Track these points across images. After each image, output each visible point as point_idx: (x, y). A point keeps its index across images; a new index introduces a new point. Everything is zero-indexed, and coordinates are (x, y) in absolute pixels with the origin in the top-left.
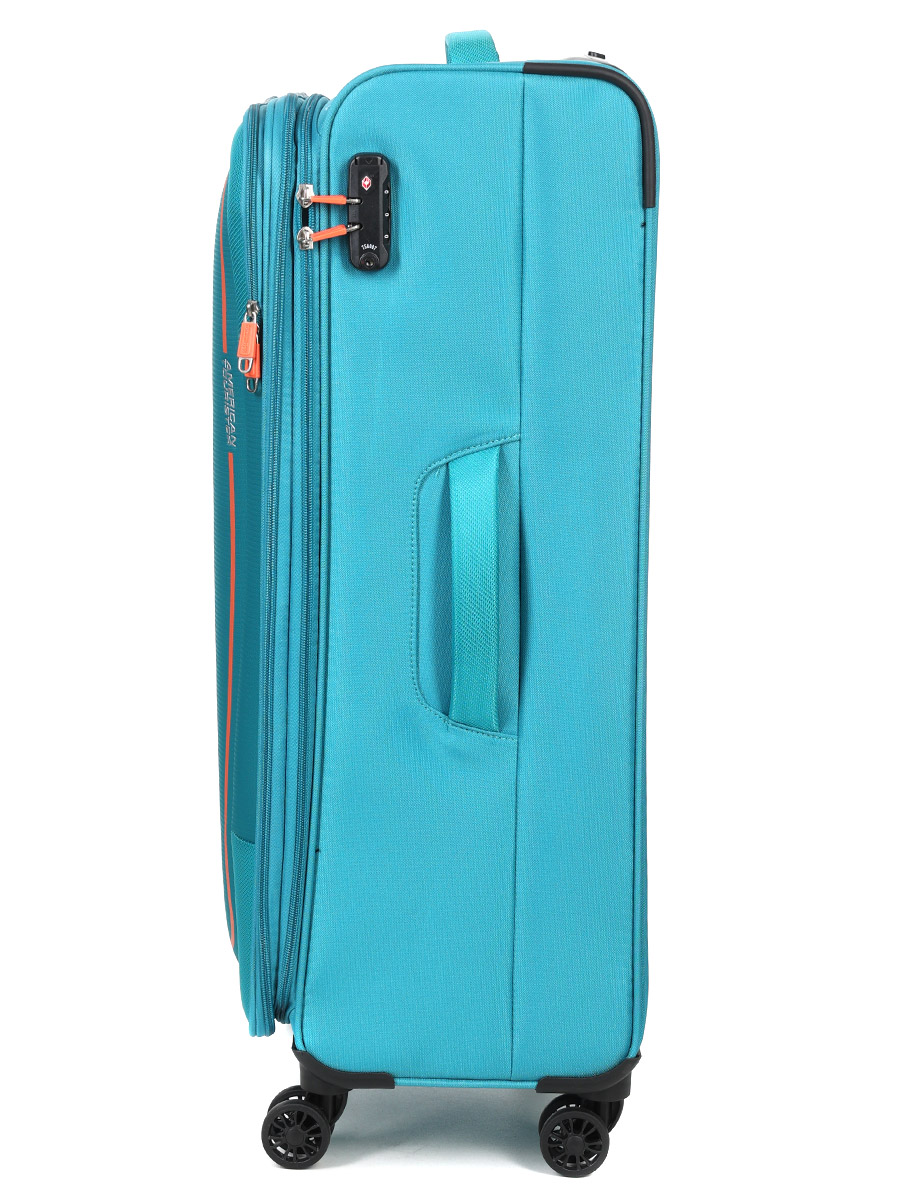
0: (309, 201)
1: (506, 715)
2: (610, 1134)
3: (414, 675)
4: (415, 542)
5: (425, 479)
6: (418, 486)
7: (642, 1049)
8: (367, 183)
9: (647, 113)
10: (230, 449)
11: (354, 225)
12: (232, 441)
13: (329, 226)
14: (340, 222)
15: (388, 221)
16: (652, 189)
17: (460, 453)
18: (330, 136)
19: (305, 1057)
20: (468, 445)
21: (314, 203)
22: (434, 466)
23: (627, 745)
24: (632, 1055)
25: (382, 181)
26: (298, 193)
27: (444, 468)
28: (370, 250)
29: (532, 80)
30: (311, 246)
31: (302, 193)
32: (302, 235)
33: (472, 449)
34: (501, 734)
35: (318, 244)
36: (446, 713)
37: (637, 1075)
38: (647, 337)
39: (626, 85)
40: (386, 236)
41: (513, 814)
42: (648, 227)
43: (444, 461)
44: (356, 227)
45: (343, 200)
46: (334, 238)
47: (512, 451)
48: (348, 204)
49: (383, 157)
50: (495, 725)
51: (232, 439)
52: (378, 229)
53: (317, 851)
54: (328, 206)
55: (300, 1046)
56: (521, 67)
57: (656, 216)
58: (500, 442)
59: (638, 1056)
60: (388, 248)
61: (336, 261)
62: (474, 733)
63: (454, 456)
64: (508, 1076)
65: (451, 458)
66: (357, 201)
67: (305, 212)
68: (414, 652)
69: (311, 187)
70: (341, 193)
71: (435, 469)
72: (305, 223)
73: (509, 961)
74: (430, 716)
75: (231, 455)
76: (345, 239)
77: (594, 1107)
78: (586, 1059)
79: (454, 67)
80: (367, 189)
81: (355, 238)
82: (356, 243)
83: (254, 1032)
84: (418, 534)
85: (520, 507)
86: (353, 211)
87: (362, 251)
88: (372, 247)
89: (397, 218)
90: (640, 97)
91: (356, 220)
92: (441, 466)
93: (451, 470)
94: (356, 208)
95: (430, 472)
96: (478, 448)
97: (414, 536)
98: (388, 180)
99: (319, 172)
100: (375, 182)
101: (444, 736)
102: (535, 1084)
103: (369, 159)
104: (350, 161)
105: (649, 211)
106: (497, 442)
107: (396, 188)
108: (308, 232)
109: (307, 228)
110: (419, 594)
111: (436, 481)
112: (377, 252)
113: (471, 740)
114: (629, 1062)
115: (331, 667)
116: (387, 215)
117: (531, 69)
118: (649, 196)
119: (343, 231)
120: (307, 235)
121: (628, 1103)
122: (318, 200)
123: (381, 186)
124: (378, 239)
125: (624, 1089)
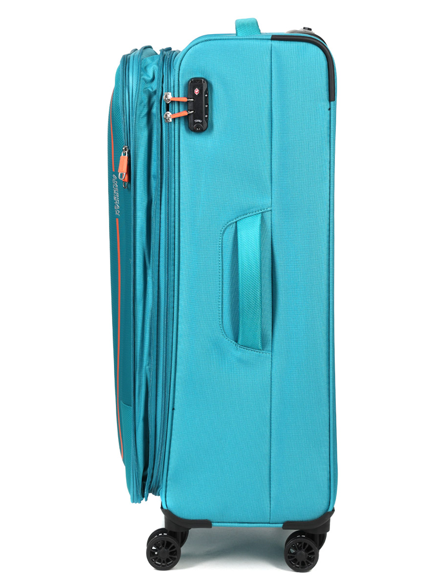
0: (169, 100)
1: (265, 343)
2: (320, 550)
3: (221, 323)
4: (220, 259)
5: (226, 229)
6: (222, 232)
7: (335, 507)
8: (197, 92)
9: (330, 57)
10: (117, 217)
11: (191, 111)
12: (118, 213)
13: (179, 112)
14: (185, 110)
15: (207, 109)
16: (333, 93)
17: (242, 217)
18: (179, 70)
19: (167, 513)
20: (245, 213)
21: (172, 101)
22: (229, 223)
23: (325, 356)
24: (330, 510)
25: (204, 91)
26: (164, 97)
27: (235, 223)
28: (199, 122)
29: (276, 43)
30: (171, 120)
31: (166, 96)
32: (166, 115)
33: (248, 215)
34: (263, 352)
35: (174, 119)
36: (237, 341)
37: (333, 519)
38: (332, 161)
39: (320, 45)
40: (206, 116)
41: (269, 391)
42: (332, 111)
43: (235, 221)
44: (192, 112)
45: (185, 100)
46: (182, 117)
47: (267, 216)
48: (188, 101)
49: (204, 79)
50: (261, 348)
51: (118, 212)
52: (202, 112)
53: (173, 409)
54: (179, 102)
55: (165, 507)
56: (270, 37)
57: (335, 105)
58: (261, 212)
59: (333, 510)
60: (207, 122)
61: (183, 128)
62: (250, 351)
63: (240, 218)
64: (268, 521)
65: (237, 219)
66: (192, 100)
67: (168, 105)
68: (221, 312)
69: (170, 93)
70: (185, 97)
71: (230, 224)
72: (168, 110)
73: (268, 463)
74: (228, 343)
75: (117, 219)
76: (186, 118)
77: (311, 537)
78: (308, 512)
79: (239, 38)
80: (197, 94)
81: (191, 117)
82: (192, 119)
83: (133, 501)
84: (222, 255)
85: (272, 242)
86: (190, 105)
87: (195, 123)
88: (200, 121)
89: (212, 108)
90: (327, 51)
91: (192, 109)
92: (233, 223)
93: (238, 224)
94: (192, 103)
95: (228, 226)
96: (251, 214)
97: (220, 256)
98: (207, 90)
99: (174, 87)
100: (201, 91)
101: (237, 352)
102: (282, 525)
103: (198, 81)
104: (189, 82)
105: (332, 103)
106: (260, 211)
107: (211, 94)
108: (169, 114)
109: (168, 112)
110: (223, 284)
111: (231, 230)
112: (202, 123)
113: (248, 354)
114: (328, 514)
115: (180, 320)
116: (207, 106)
117: (276, 38)
118: (332, 96)
119: (186, 113)
120: (169, 116)
121: (329, 535)
122: (174, 99)
123: (204, 93)
124: (202, 117)
125: (326, 527)
